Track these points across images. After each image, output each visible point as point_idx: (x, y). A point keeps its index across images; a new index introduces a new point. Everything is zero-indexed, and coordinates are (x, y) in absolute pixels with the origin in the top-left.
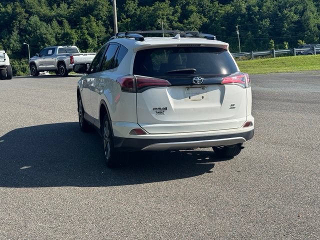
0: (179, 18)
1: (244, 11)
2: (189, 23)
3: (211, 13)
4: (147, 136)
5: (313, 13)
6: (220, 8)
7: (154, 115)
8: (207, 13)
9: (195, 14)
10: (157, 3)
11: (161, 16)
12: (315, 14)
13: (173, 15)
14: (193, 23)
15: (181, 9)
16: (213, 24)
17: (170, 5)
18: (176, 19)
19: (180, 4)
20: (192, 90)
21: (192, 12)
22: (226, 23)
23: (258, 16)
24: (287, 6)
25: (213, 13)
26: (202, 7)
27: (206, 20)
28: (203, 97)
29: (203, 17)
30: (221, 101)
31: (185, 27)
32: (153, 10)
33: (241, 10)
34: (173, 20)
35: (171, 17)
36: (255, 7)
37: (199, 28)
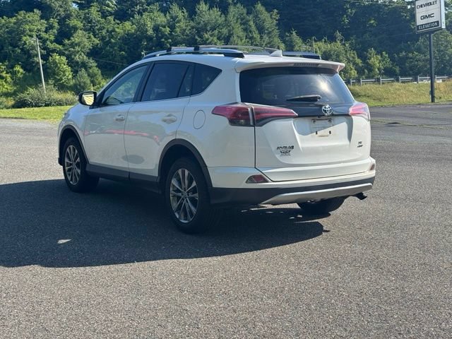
0: (56, 37)
1: (150, 32)
2: (73, 45)
3: (104, 32)
4: (270, 184)
5: (241, 40)
6: (116, 26)
7: (278, 156)
8: (97, 31)
9: (80, 32)
10: (22, 12)
11: (28, 31)
12: (243, 41)
13: (46, 32)
14: (78, 44)
15: (59, 25)
16: (108, 48)
17: (42, 17)
18: (52, 38)
19: (56, 17)
20: (319, 123)
21: (75, 28)
22: (126, 47)
23: (170, 40)
24: (208, 28)
25: (108, 31)
26: (90, 22)
27: (97, 41)
28: (330, 132)
29: (92, 36)
30: (350, 137)
31: (65, 50)
32: (15, 23)
33: (147, 31)
34: (47, 39)
35: (43, 35)
36: (164, 27)
37: (88, 53)
